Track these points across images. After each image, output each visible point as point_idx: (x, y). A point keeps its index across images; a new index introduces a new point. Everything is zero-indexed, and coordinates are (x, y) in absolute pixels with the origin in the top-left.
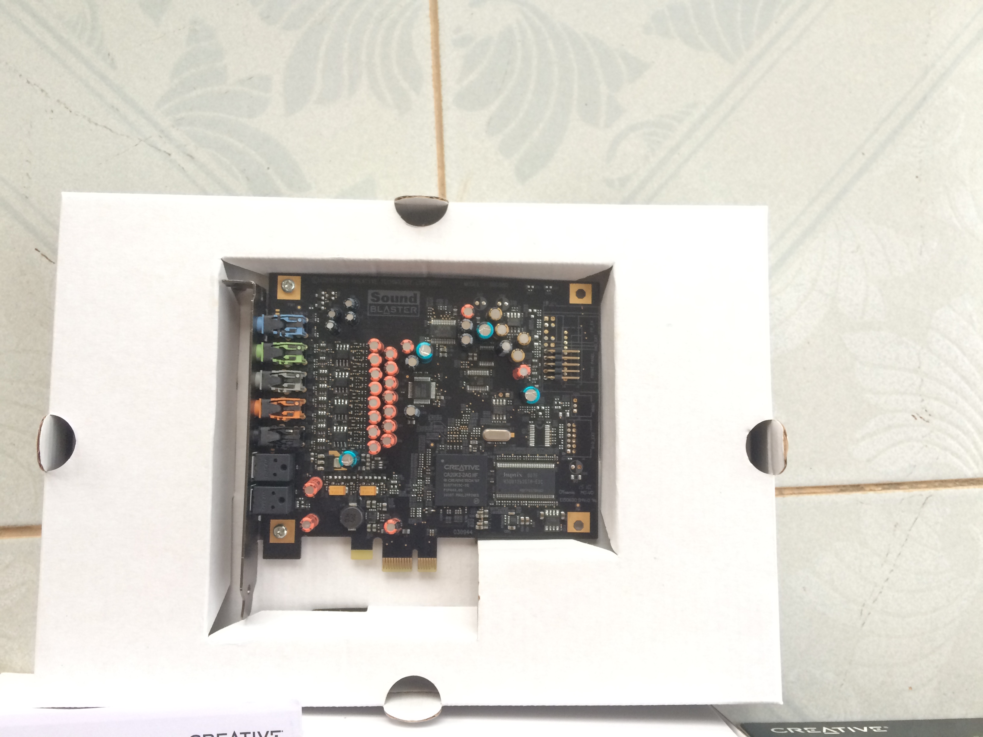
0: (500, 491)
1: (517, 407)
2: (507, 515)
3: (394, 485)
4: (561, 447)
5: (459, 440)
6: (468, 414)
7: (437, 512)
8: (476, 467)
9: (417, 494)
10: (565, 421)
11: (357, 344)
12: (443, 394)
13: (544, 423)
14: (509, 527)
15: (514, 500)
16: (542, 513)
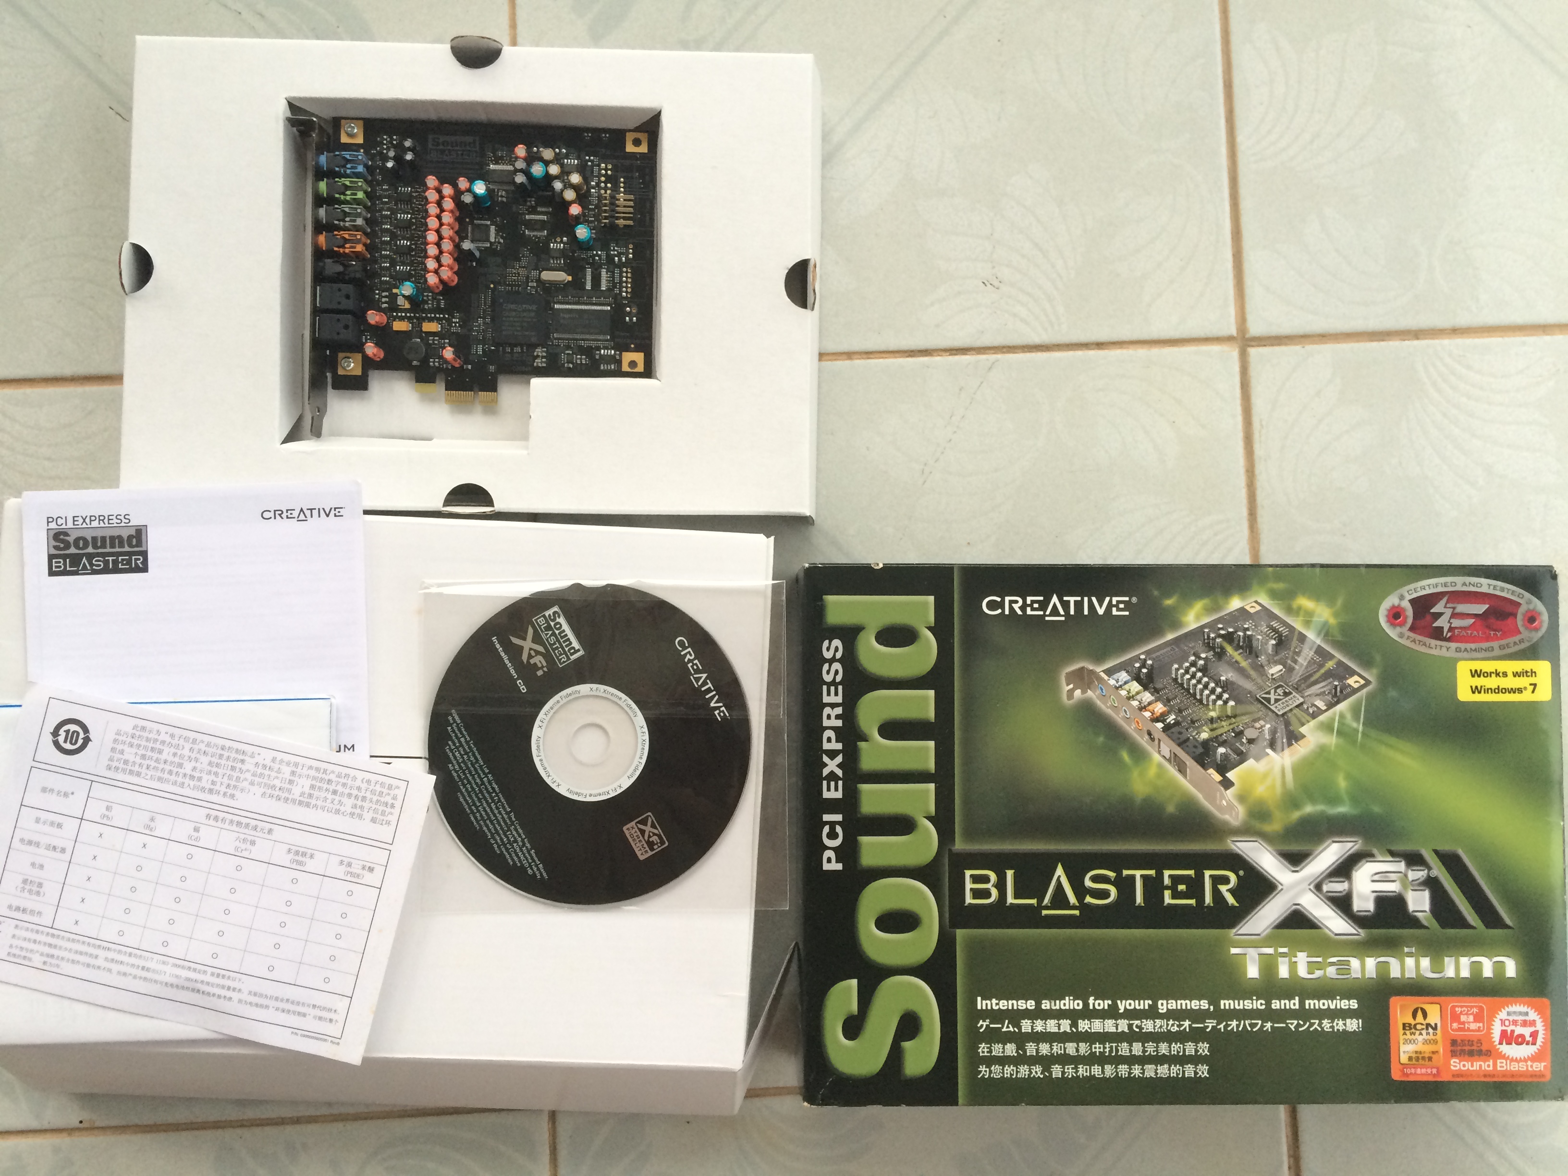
0: (556, 330)
1: (574, 252)
2: (565, 354)
3: (455, 323)
4: (617, 291)
5: (518, 282)
6: (527, 257)
7: (497, 350)
8: (534, 307)
9: (478, 333)
10: (621, 265)
11: (418, 187)
12: (502, 237)
13: (601, 266)
14: (566, 365)
15: (571, 339)
16: (598, 352)
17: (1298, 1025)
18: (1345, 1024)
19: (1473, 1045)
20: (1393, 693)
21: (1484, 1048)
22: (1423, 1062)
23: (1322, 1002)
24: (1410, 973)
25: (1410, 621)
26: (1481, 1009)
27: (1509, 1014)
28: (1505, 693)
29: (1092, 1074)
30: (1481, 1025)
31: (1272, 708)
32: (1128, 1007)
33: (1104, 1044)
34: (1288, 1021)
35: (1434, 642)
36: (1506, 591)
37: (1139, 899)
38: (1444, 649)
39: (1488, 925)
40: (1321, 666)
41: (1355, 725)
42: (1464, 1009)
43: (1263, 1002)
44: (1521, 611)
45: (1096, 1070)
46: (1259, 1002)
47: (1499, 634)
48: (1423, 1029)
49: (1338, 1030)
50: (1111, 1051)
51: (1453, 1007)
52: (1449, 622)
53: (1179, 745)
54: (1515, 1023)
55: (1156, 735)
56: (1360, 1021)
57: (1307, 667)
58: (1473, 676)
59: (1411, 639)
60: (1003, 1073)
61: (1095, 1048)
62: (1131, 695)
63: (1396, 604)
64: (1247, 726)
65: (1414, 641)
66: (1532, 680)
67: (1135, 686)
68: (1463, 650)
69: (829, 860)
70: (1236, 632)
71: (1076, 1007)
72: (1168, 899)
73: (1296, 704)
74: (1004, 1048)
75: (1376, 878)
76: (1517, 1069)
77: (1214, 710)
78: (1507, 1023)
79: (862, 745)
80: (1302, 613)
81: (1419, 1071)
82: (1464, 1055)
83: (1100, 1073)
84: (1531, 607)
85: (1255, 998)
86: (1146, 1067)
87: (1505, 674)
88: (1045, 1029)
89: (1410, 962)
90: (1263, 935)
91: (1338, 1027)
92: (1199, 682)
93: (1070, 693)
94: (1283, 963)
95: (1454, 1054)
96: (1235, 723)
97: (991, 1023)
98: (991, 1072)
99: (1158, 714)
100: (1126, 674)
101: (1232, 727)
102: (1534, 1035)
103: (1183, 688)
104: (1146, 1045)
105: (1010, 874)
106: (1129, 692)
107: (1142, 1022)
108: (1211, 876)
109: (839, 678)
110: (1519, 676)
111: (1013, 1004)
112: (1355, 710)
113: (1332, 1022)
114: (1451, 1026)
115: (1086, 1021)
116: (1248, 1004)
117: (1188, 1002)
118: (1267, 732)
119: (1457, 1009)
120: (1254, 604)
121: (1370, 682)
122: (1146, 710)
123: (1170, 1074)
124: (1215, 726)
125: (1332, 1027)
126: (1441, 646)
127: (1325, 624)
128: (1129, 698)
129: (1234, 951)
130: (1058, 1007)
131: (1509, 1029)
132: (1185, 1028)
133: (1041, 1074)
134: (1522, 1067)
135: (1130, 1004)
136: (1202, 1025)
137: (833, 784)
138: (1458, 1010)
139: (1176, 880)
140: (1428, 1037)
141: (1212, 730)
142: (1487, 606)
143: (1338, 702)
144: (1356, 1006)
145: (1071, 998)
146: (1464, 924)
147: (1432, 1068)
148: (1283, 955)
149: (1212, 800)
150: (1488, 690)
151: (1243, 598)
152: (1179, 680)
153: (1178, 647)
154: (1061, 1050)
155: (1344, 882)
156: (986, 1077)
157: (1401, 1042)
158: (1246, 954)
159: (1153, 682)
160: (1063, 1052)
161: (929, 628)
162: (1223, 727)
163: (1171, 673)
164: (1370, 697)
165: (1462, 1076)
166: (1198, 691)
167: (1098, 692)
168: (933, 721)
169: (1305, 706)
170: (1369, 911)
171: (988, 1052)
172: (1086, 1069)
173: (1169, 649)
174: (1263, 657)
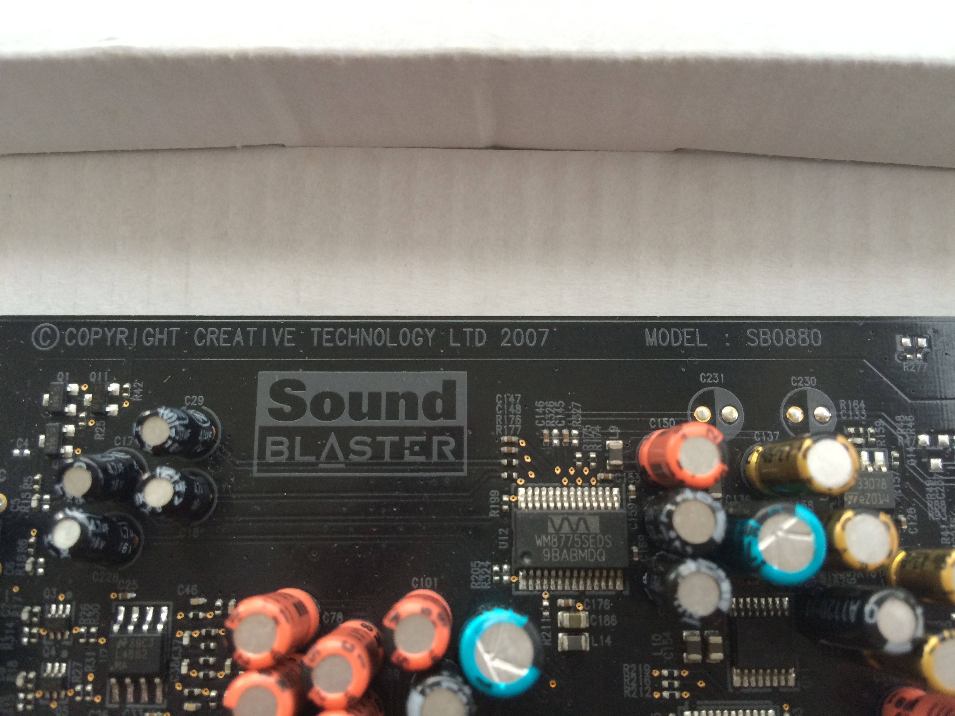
11: (202, 601)
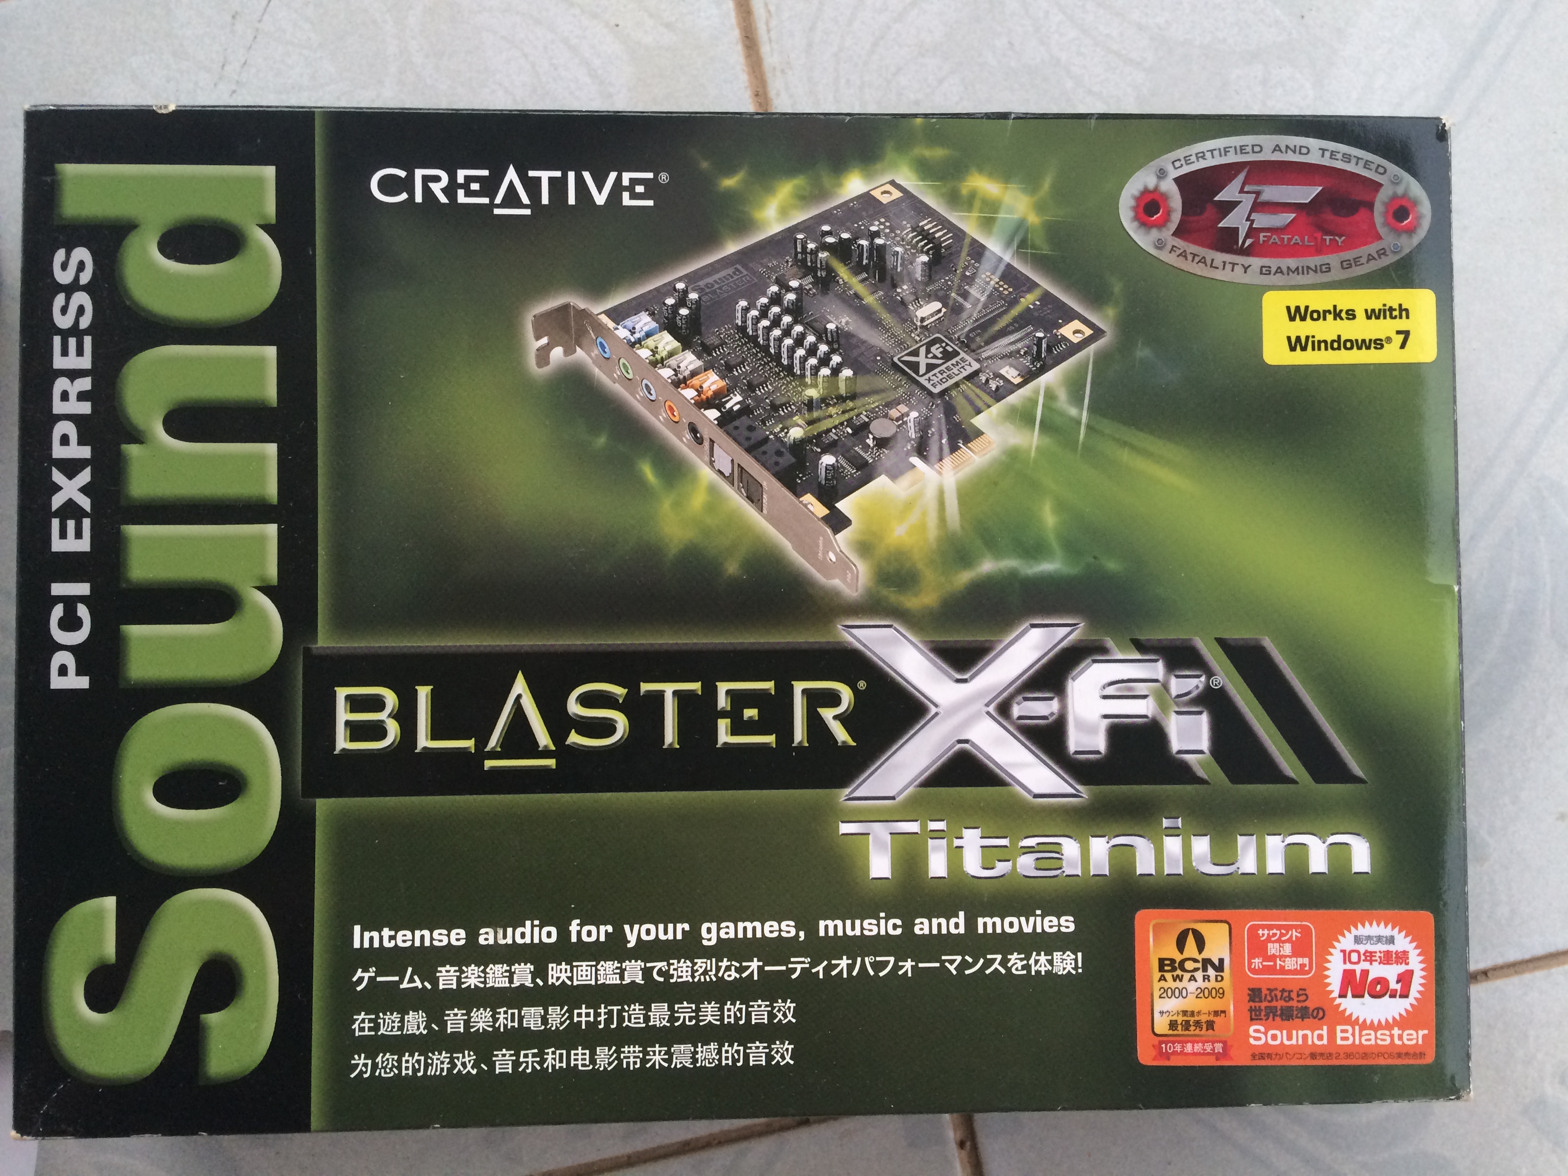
17: (964, 965)
18: (1050, 962)
19: (1291, 999)
20: (1143, 352)
21: (1311, 1004)
22: (1197, 1032)
23: (1008, 920)
24: (1174, 866)
25: (1176, 217)
26: (1306, 931)
27: (1358, 940)
28: (1352, 348)
29: (573, 1063)
30: (1306, 961)
31: (922, 380)
32: (644, 937)
33: (596, 1007)
34: (944, 958)
35: (1220, 257)
36: (1354, 161)
37: (670, 736)
38: (1239, 269)
39: (1318, 778)
40: (1014, 302)
41: (1073, 411)
42: (1275, 931)
43: (899, 922)
44: (1382, 197)
45: (580, 1057)
46: (891, 922)
47: (1340, 240)
48: (1196, 970)
49: (1038, 972)
50: (608, 1021)
51: (1253, 930)
52: (1248, 219)
53: (749, 450)
54: (1369, 957)
55: (706, 432)
56: (1080, 955)
57: (985, 306)
58: (1292, 319)
59: (1178, 252)
60: (399, 1068)
61: (579, 1015)
62: (658, 357)
63: (1151, 185)
64: (874, 415)
65: (1183, 255)
66: (1402, 324)
67: (666, 342)
68: (1273, 270)
69: (63, 671)
70: (855, 238)
71: (545, 940)
72: (724, 735)
73: (965, 374)
74: (402, 1021)
75: (1111, 690)
76: (1373, 1042)
77: (815, 385)
78: (1354, 958)
79: (132, 450)
80: (977, 204)
81: (1189, 1048)
82: (1275, 1015)
83: (587, 1062)
84: (1400, 190)
85: (882, 915)
86: (675, 1048)
87: (1351, 315)
88: (485, 982)
89: (1173, 845)
90: (899, 799)
91: (1037, 967)
92: (787, 333)
93: (543, 355)
94: (937, 849)
95: (1255, 1016)
96: (852, 409)
97: (378, 974)
98: (375, 1066)
99: (710, 393)
100: (649, 319)
101: (847, 416)
102: (1405, 979)
103: (757, 344)
104: (676, 1006)
105: (424, 693)
106: (654, 352)
107: (669, 965)
108: (804, 691)
109: (85, 322)
110: (1378, 318)
111: (422, 937)
112: (1075, 387)
113: (1028, 958)
114: (1250, 964)
115: (564, 966)
116: (870, 927)
117: (758, 924)
118: (911, 425)
119: (1260, 932)
120: (889, 187)
121: (1103, 332)
122: (687, 386)
123: (720, 1060)
124: (816, 414)
125: (1027, 967)
126: (1234, 264)
127: (1021, 224)
128: (654, 364)
129: (845, 828)
130: (509, 941)
131: (1358, 969)
132: (752, 972)
133: (472, 1068)
134: (1383, 1039)
135: (648, 932)
136: (784, 968)
137: (71, 524)
138: (1263, 933)
139: (739, 699)
140: (1206, 984)
141: (810, 423)
142: (1320, 188)
143: (1043, 370)
144: (1072, 927)
145: (536, 922)
146: (1277, 776)
147: (1213, 1043)
148: (937, 835)
149: (810, 553)
150: (1318, 345)
151: (868, 175)
152: (750, 331)
153: (745, 266)
154: (513, 1021)
155: (1051, 699)
156: (365, 1076)
157: (1156, 994)
158: (869, 834)
159: (700, 334)
160: (516, 1025)
161: (266, 228)
162: (831, 416)
163: (735, 318)
164: (1102, 359)
165: (1269, 1056)
166: (784, 350)
167: (596, 352)
168: (275, 404)
169: (983, 378)
170: (1098, 752)
171: (370, 1029)
172: (561, 1055)
173: (730, 271)
174: (905, 287)
